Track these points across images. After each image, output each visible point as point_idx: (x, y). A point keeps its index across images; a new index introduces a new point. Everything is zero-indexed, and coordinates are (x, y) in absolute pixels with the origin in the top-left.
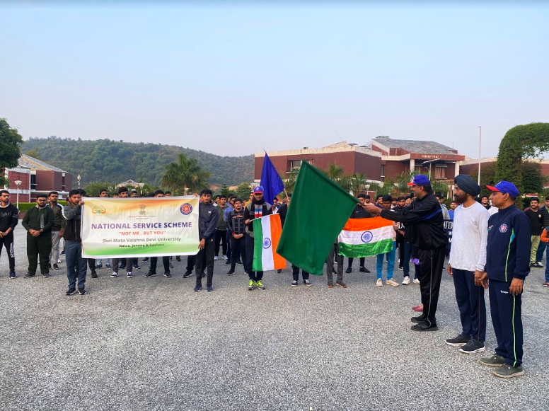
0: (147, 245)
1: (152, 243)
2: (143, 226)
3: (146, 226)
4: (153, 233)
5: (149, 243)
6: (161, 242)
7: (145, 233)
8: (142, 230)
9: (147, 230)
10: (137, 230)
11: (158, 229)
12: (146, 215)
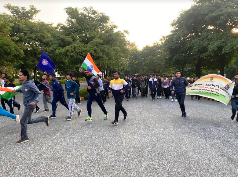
0: (211, 93)
1: (213, 93)
2: (210, 85)
3: (212, 85)
4: (214, 89)
5: (212, 92)
6: (217, 94)
7: (210, 88)
8: (209, 87)
9: (212, 87)
10: (207, 86)
11: (217, 88)
12: (213, 81)
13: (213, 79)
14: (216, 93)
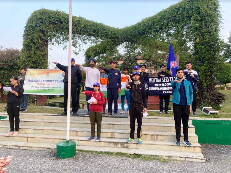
3: (48, 81)
4: (50, 85)
5: (48, 89)
6: (53, 89)
8: (46, 83)
9: (48, 83)
10: (44, 83)
11: (53, 83)
12: (49, 76)
13: (49, 74)
14: (51, 88)
